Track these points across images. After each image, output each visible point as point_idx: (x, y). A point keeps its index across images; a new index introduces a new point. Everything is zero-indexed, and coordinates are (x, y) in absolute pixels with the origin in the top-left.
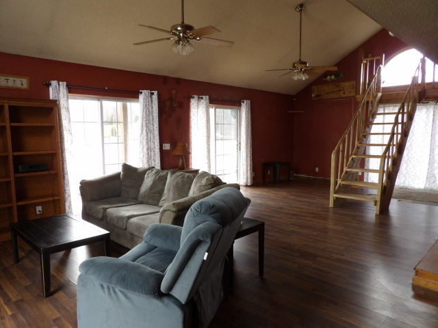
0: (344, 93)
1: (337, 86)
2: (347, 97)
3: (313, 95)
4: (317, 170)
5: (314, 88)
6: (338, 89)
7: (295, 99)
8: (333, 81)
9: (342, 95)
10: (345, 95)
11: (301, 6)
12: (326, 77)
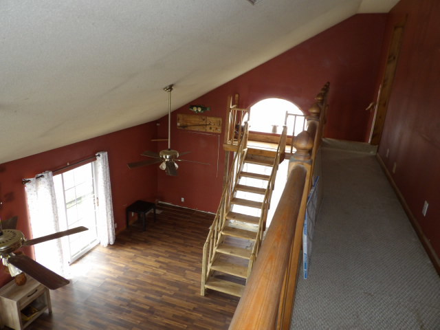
0: (211, 128)
1: (204, 120)
2: (213, 133)
3: (178, 124)
4: (183, 200)
5: (180, 116)
6: (204, 123)
7: (158, 124)
8: (199, 114)
9: (209, 130)
10: (211, 131)
11: (171, 88)
12: (192, 107)
